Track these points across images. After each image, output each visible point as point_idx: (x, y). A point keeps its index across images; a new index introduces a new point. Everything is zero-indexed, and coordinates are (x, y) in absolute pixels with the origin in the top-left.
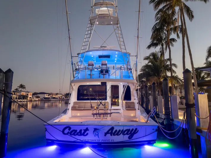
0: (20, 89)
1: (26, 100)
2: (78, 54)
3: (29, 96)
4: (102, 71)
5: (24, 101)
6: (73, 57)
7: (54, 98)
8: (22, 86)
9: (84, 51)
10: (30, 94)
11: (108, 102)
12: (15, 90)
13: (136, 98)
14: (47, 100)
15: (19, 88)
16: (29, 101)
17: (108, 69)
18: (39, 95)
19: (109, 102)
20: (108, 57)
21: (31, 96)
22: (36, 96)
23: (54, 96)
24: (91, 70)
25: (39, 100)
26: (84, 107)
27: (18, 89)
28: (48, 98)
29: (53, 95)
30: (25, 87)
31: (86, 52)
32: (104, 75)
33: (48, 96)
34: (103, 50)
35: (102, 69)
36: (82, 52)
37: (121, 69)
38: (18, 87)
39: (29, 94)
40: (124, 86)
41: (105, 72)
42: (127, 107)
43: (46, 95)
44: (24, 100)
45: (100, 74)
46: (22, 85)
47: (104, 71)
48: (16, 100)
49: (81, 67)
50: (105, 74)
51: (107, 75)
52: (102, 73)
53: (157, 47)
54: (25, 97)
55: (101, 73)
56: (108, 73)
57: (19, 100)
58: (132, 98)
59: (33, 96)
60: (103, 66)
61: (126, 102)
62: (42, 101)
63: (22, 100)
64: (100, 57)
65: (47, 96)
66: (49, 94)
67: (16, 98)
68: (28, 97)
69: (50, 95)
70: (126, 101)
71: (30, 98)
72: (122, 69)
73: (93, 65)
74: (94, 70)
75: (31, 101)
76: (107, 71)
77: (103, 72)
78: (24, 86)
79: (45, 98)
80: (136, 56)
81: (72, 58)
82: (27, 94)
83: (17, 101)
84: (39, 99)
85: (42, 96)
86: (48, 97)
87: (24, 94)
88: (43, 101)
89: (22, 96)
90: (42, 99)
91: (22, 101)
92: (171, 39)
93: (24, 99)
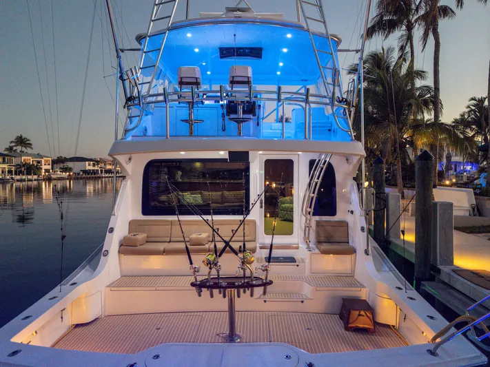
0: (19, 148)
1: (35, 177)
2: (140, 39)
3: (44, 167)
4: (231, 108)
5: (31, 180)
6: (122, 51)
7: (109, 171)
8: (21, 141)
9: (162, 25)
10: (45, 160)
11: (254, 222)
12: (7, 149)
13: (358, 211)
14: (90, 176)
15: (16, 146)
16: (44, 180)
17: (253, 99)
18: (70, 164)
19: (258, 222)
20: (254, 52)
21: (49, 167)
22: (62, 165)
23: (109, 167)
24: (191, 104)
25: (69, 178)
26: (168, 239)
27: (15, 148)
28: (95, 172)
29: (105, 165)
30: (30, 144)
31: (170, 29)
32: (239, 121)
33: (94, 165)
34: (238, 21)
35: (231, 99)
36: (152, 29)
37: (307, 101)
38: (12, 142)
39: (43, 160)
40: (312, 163)
41: (244, 112)
42: (322, 239)
43: (89, 165)
44: (30, 177)
45: (227, 118)
46: (21, 137)
47: (240, 109)
48: (8, 177)
49: (149, 91)
50: (244, 120)
51: (252, 124)
52: (233, 116)
53: (391, 35)
54: (31, 169)
55: (229, 113)
56: (254, 115)
57: (18, 177)
58: (341, 206)
59: (55, 166)
60: (237, 88)
61: (318, 223)
62: (78, 179)
63: (24, 177)
64: (226, 52)
65: (91, 168)
66: (97, 162)
67: (10, 172)
68: (41, 169)
69: (98, 164)
70: (317, 218)
71: (45, 172)
72: (311, 99)
73: (197, 84)
74: (202, 103)
75: (49, 179)
76: (251, 108)
77: (235, 112)
78: (28, 140)
79: (85, 172)
80: (357, 51)
81: (118, 57)
82: (39, 162)
83: (12, 178)
84: (70, 175)
85: (77, 167)
86: (94, 168)
87: (30, 160)
88: (81, 178)
89: (24, 165)
90: (78, 174)
91: (24, 180)
92: (441, 6)
93: (29, 174)
